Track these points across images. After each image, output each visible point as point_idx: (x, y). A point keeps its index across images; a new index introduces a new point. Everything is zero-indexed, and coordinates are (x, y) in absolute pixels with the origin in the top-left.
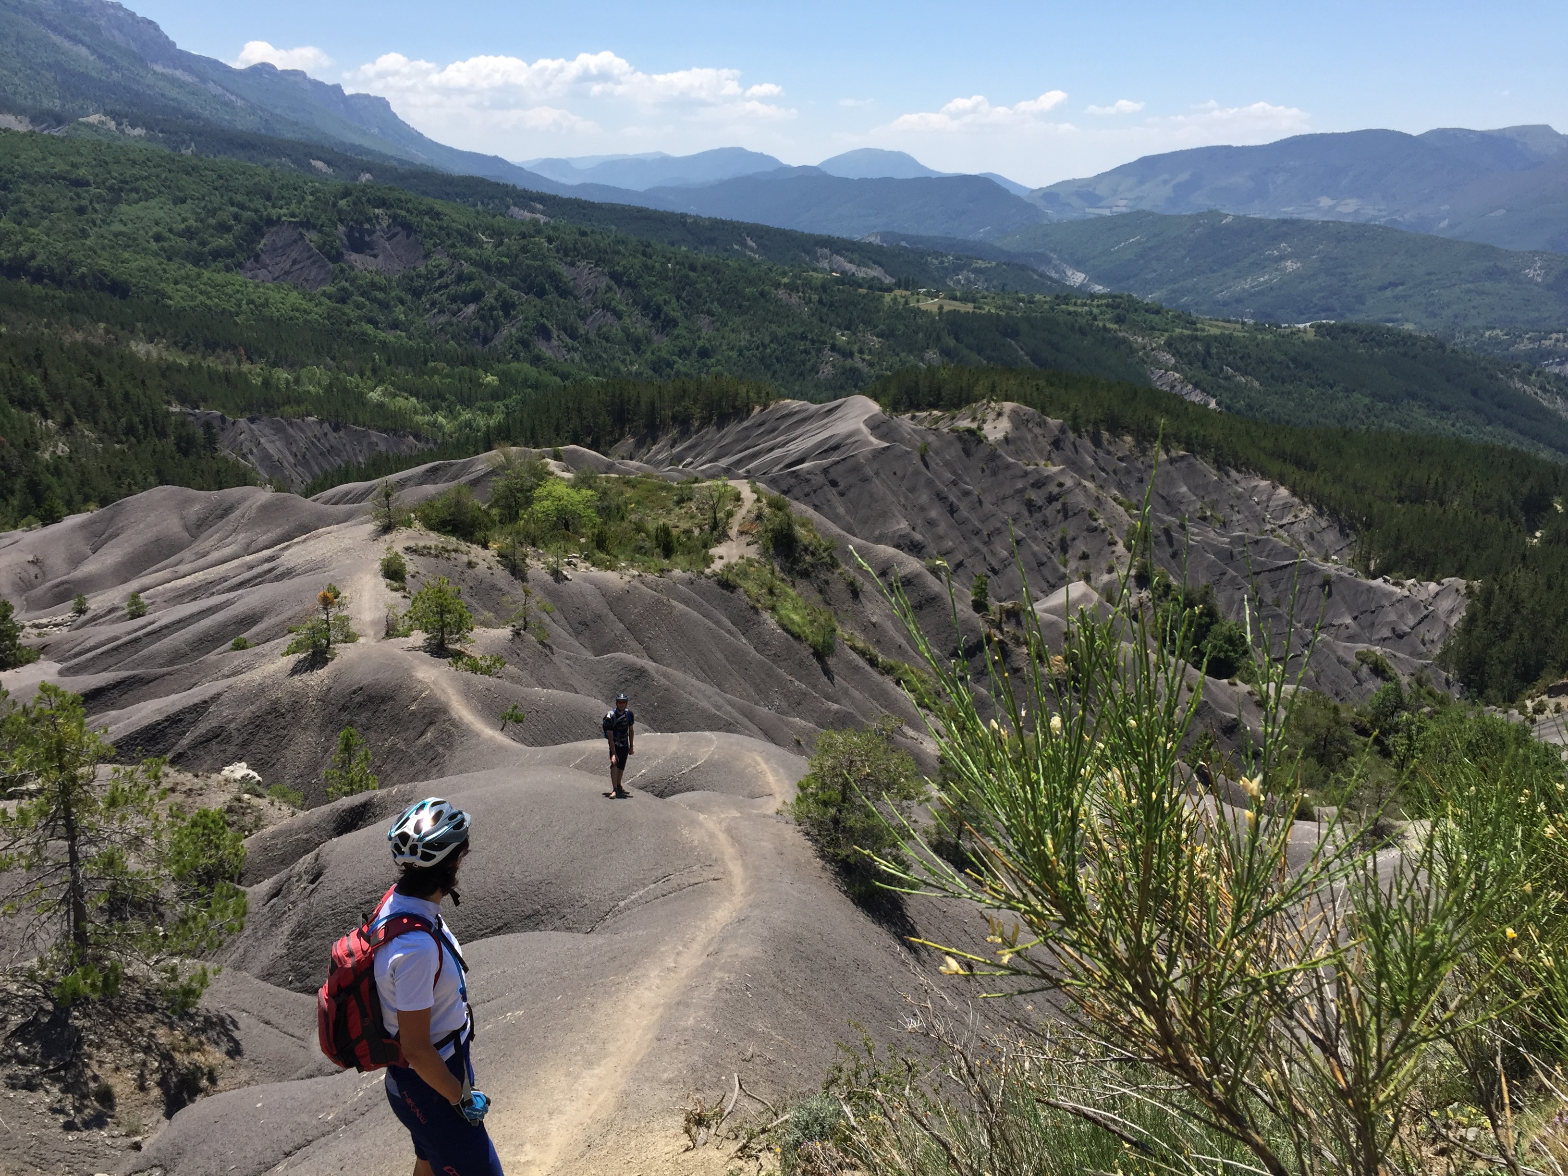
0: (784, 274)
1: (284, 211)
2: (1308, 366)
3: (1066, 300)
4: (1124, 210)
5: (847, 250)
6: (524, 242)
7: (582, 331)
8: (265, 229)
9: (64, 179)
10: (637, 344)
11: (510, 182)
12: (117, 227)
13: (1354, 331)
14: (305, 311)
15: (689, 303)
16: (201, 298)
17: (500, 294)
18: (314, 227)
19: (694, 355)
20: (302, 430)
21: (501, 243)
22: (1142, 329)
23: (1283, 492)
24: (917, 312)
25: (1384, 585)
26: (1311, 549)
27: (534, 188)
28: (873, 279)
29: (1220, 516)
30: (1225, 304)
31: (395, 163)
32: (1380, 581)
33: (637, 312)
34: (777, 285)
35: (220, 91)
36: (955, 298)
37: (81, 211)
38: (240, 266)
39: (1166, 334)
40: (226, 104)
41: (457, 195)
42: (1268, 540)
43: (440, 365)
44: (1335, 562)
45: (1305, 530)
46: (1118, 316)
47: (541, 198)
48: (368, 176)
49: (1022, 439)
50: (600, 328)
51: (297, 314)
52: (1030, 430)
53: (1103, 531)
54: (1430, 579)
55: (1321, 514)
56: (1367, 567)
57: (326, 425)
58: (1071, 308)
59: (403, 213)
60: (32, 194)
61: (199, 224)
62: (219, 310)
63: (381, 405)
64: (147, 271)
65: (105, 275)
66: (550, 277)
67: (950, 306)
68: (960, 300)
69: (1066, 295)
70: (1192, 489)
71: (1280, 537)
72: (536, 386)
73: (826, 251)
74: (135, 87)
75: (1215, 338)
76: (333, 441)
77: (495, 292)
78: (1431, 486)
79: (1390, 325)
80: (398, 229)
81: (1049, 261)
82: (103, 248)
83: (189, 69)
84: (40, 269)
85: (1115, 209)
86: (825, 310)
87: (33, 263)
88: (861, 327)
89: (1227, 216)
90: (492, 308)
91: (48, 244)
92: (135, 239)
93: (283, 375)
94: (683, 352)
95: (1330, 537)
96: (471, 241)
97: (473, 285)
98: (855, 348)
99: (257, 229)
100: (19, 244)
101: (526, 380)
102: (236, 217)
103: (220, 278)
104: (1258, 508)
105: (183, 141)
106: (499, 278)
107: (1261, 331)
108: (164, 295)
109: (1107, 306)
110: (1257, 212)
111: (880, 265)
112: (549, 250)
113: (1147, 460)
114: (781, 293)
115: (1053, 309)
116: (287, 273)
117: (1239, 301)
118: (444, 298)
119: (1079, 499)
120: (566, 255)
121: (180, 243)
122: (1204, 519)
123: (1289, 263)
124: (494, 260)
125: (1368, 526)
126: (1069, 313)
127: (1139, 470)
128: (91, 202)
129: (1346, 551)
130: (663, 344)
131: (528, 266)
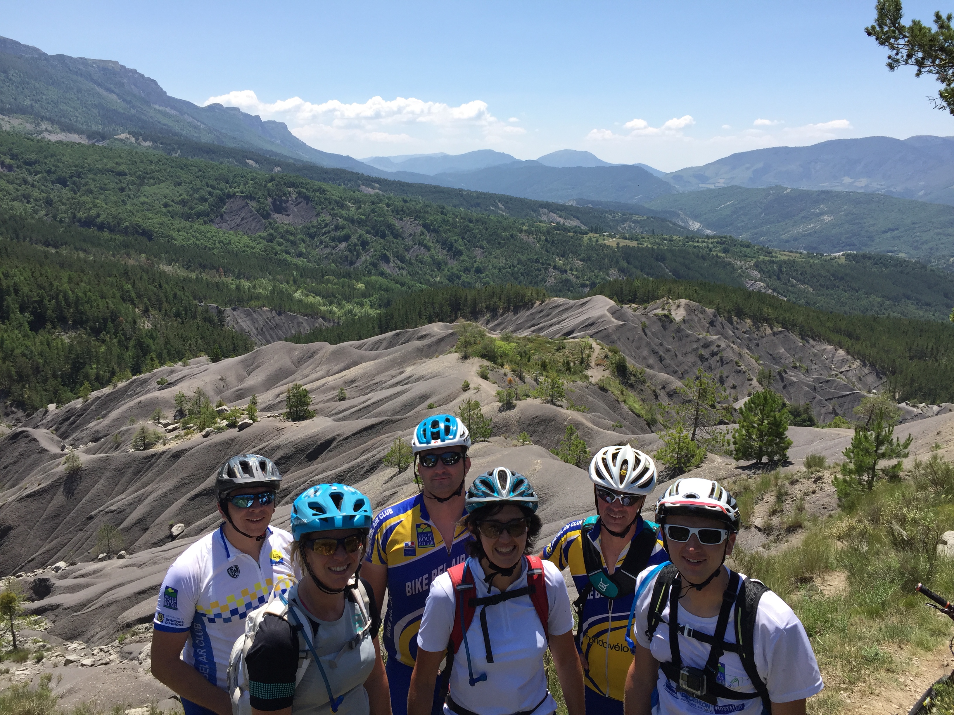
0: (523, 224)
1: (236, 190)
2: (842, 279)
3: (692, 239)
4: (723, 185)
5: (558, 210)
6: (374, 207)
7: (407, 258)
8: (227, 200)
9: (112, 171)
10: (439, 265)
11: (360, 172)
12: (143, 199)
13: (870, 258)
14: (252, 247)
15: (469, 241)
16: (194, 240)
17: (360, 237)
18: (254, 199)
19: (472, 271)
20: (261, 315)
21: (360, 207)
22: (739, 257)
23: (841, 352)
24: (604, 246)
25: (906, 407)
26: (860, 386)
27: (374, 175)
28: (576, 227)
29: (804, 366)
30: (787, 241)
31: (292, 161)
32: (903, 405)
33: (439, 246)
34: (521, 231)
35: (191, 119)
36: (626, 239)
37: (122, 190)
38: (212, 221)
39: (755, 260)
40: (195, 128)
41: (330, 179)
42: (834, 381)
43: (332, 278)
44: (874, 393)
45: (856, 375)
46: (725, 248)
47: (378, 181)
48: (279, 169)
49: (692, 320)
50: (417, 256)
51: (247, 249)
52: (696, 315)
53: (744, 372)
54: (933, 403)
55: (865, 365)
56: (894, 397)
57: (274, 312)
58: (696, 244)
59: (304, 190)
60: (94, 180)
61: (189, 198)
62: (203, 246)
63: (300, 301)
64: (162, 224)
65: (140, 227)
66: (388, 227)
67: (623, 243)
68: (629, 239)
69: (692, 237)
70: (788, 350)
71: (841, 378)
72: (386, 290)
73: (546, 210)
74: (144, 117)
75: (784, 262)
76: (277, 321)
77: (358, 235)
78: (929, 350)
79: (890, 254)
80: (301, 200)
81: (679, 215)
82: (138, 211)
83: (174, 107)
84: (102, 223)
85: (717, 185)
86: (549, 245)
87: (99, 220)
88: (571, 255)
89: (787, 188)
90: (356, 245)
91: (107, 209)
92: (153, 206)
93: (246, 284)
94: (466, 270)
95: (871, 379)
96: (342, 206)
97: (344, 231)
98: (568, 268)
99: (222, 200)
100: (90, 209)
101: (381, 286)
102: (210, 193)
103: (203, 228)
104: (827, 362)
105: (174, 149)
106: (359, 227)
107: (812, 258)
108: (172, 238)
109: (718, 242)
110: (804, 186)
111: (578, 218)
112: (387, 211)
113: (760, 333)
114: (523, 236)
115: (685, 245)
116: (238, 225)
117: (795, 239)
118: (328, 239)
119: (728, 354)
120: (398, 214)
121: (178, 208)
122: (795, 367)
123: (826, 217)
124: (356, 217)
125: (894, 373)
126: (695, 247)
127: (755, 339)
128: (128, 185)
129: (880, 387)
130: (454, 265)
131: (376, 220)
